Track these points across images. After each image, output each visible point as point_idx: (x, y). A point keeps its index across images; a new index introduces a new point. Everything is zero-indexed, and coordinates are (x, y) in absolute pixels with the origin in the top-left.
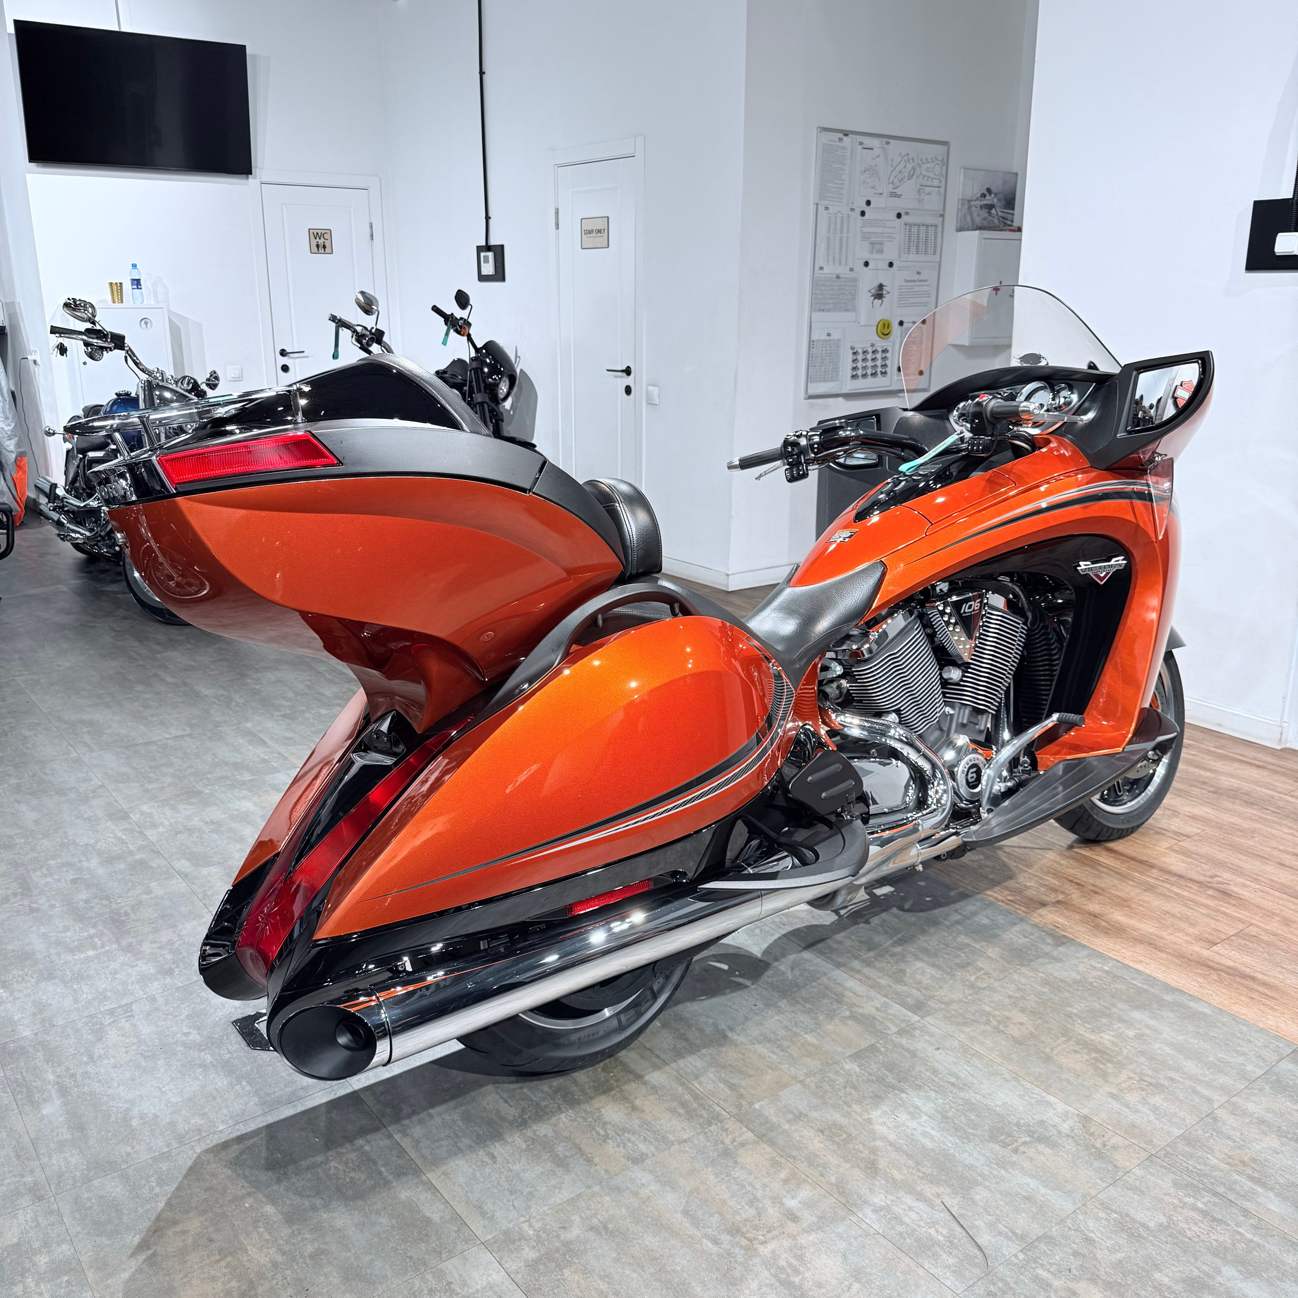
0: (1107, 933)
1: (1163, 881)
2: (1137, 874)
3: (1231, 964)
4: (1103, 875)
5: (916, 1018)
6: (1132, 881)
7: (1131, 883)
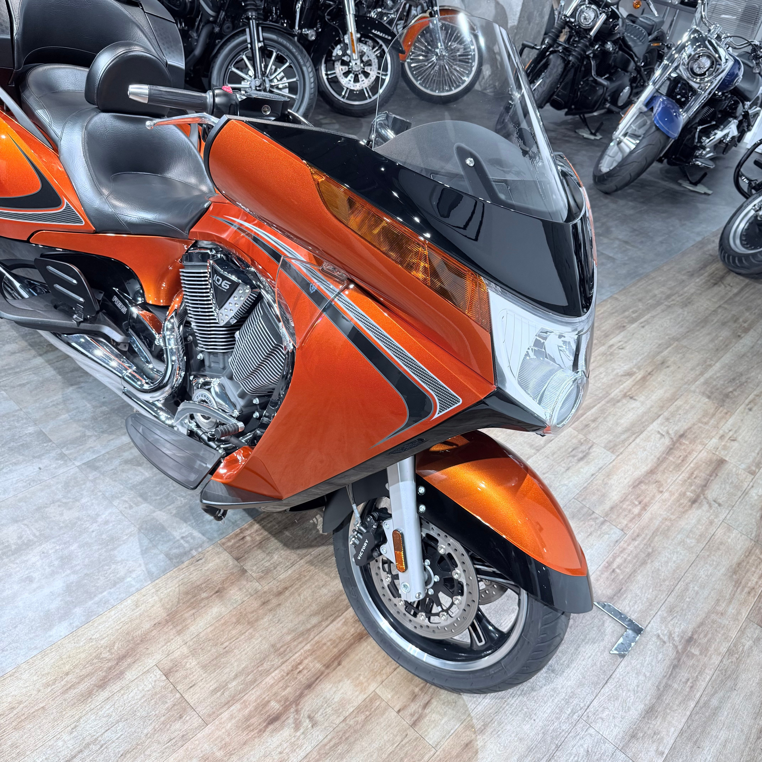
0: (187, 593)
1: (296, 667)
2: (308, 647)
3: (129, 675)
4: (302, 618)
5: (78, 464)
6: (294, 640)
7: (289, 638)
